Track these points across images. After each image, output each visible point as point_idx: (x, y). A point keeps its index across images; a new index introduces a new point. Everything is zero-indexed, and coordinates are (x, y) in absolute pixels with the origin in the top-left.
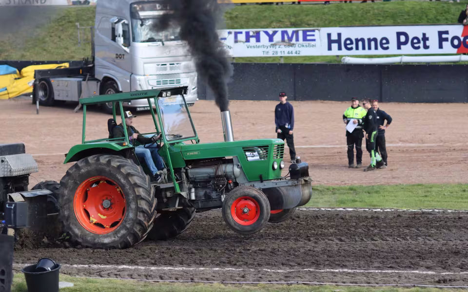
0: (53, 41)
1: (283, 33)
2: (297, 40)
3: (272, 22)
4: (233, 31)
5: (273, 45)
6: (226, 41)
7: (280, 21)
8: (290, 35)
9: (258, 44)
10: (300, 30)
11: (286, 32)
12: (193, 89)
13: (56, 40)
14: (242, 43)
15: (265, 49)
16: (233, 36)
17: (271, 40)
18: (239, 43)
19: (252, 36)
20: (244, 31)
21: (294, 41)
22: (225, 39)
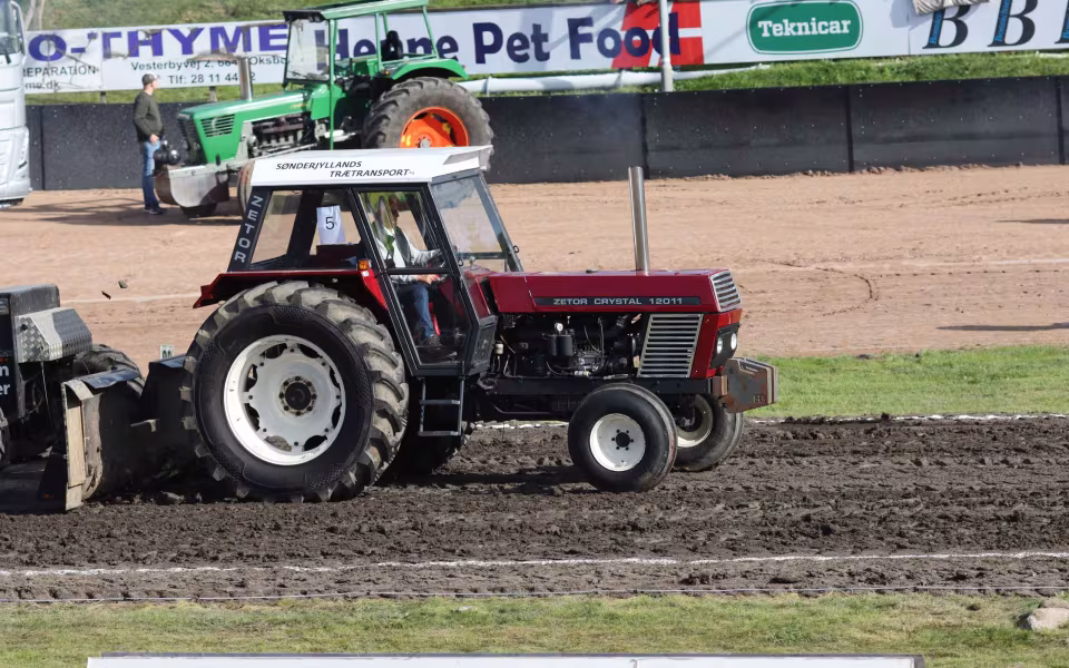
1: (215, 33)
2: (247, 47)
3: (184, 8)
4: (99, 31)
5: (193, 62)
6: (83, 55)
7: (202, 6)
8: (231, 38)
9: (158, 59)
10: (254, 26)
11: (222, 31)
12: (21, 166)
14: (121, 58)
15: (174, 72)
16: (98, 42)
17: (187, 49)
18: (113, 60)
19: (145, 43)
20: (125, 31)
21: (239, 51)
22: (81, 50)
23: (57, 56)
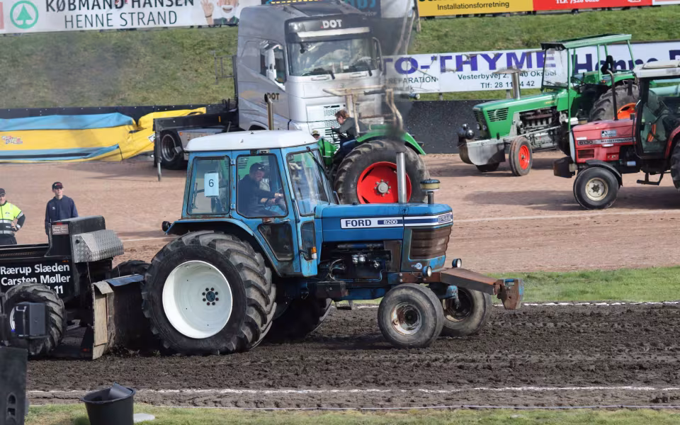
0: (187, 78)
1: (510, 56)
2: (530, 65)
3: (497, 41)
4: (438, 55)
5: (496, 75)
6: (428, 70)
7: (508, 39)
8: (519, 58)
9: (475, 73)
10: (533, 52)
11: (514, 55)
13: (192, 75)
14: (452, 72)
15: (485, 81)
16: (438, 62)
17: (492, 66)
18: (447, 73)
19: (466, 63)
20: (454, 55)
21: (525, 68)
22: (427, 67)
23: (413, 70)
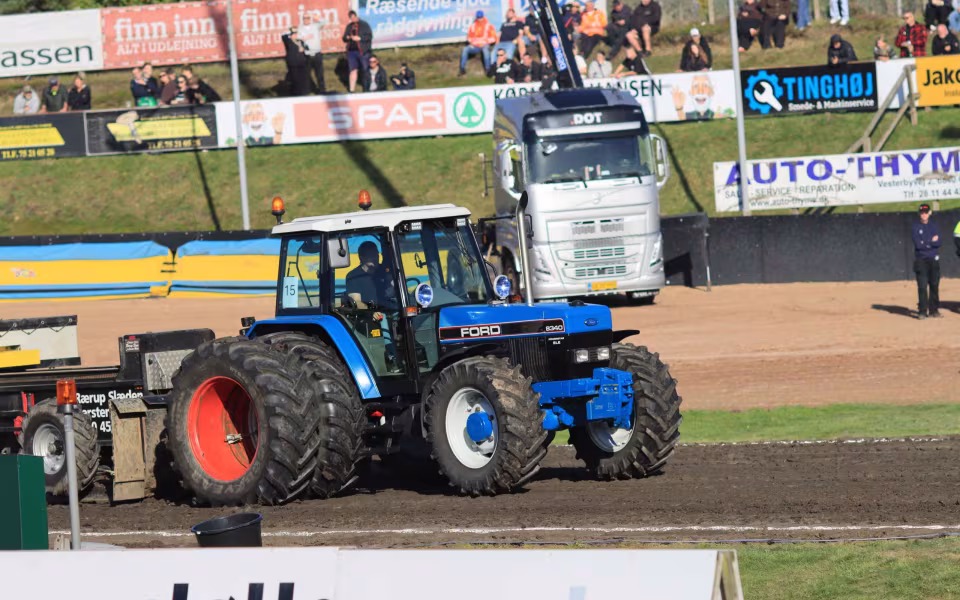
1: (936, 156)
2: (957, 168)
4: (855, 156)
5: (920, 180)
6: (845, 175)
8: (946, 161)
9: (897, 178)
11: (940, 155)
14: (871, 178)
15: (908, 188)
16: (855, 165)
17: (916, 170)
18: (866, 179)
19: (887, 165)
20: (873, 156)
21: (952, 171)
22: (843, 172)
23: (826, 176)
